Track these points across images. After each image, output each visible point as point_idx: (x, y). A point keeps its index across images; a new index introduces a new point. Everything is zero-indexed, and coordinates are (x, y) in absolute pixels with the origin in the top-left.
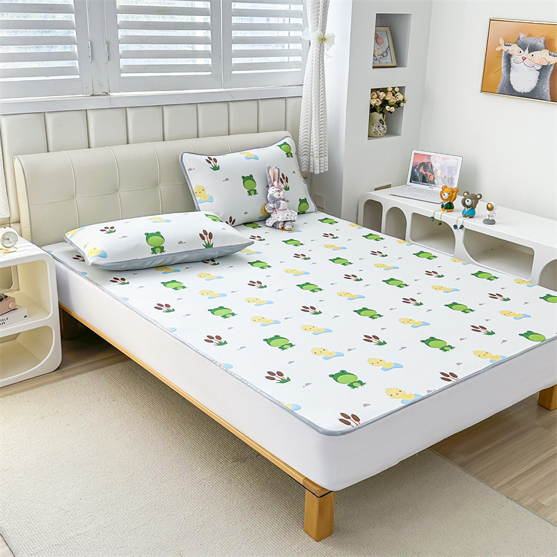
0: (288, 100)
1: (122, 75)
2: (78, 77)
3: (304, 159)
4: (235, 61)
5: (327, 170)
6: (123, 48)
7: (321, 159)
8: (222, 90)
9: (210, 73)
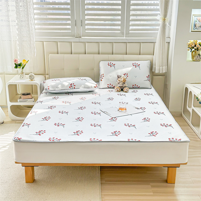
0: (155, 43)
1: (86, 31)
2: (71, 31)
4: (131, 28)
6: (87, 22)
8: (125, 38)
9: (120, 32)
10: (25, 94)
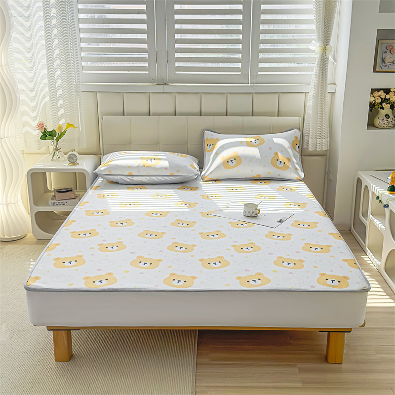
1: (176, 72)
2: (147, 72)
4: (261, 65)
6: (177, 55)
8: (249, 85)
9: (240, 73)
10: (63, 190)
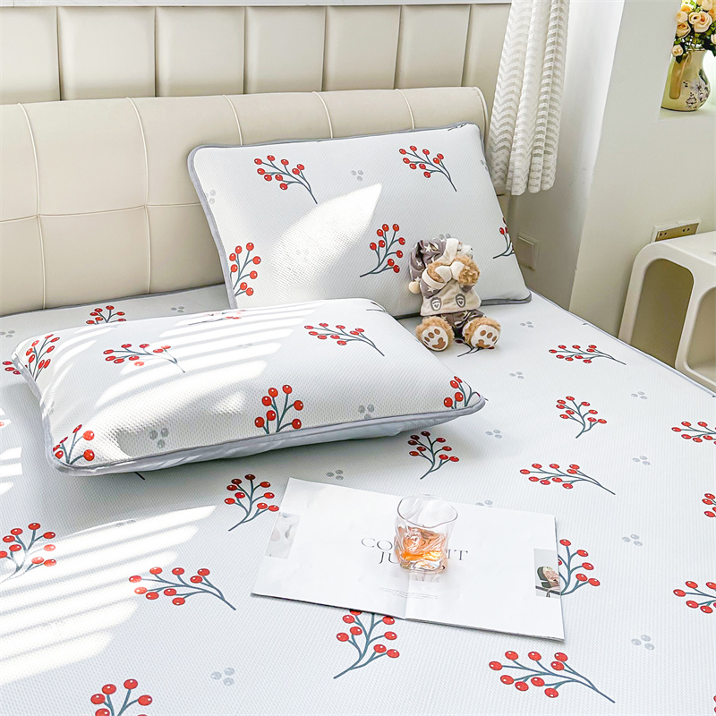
0: (476, 10)
3: (499, 157)
5: (547, 187)
7: (536, 160)
